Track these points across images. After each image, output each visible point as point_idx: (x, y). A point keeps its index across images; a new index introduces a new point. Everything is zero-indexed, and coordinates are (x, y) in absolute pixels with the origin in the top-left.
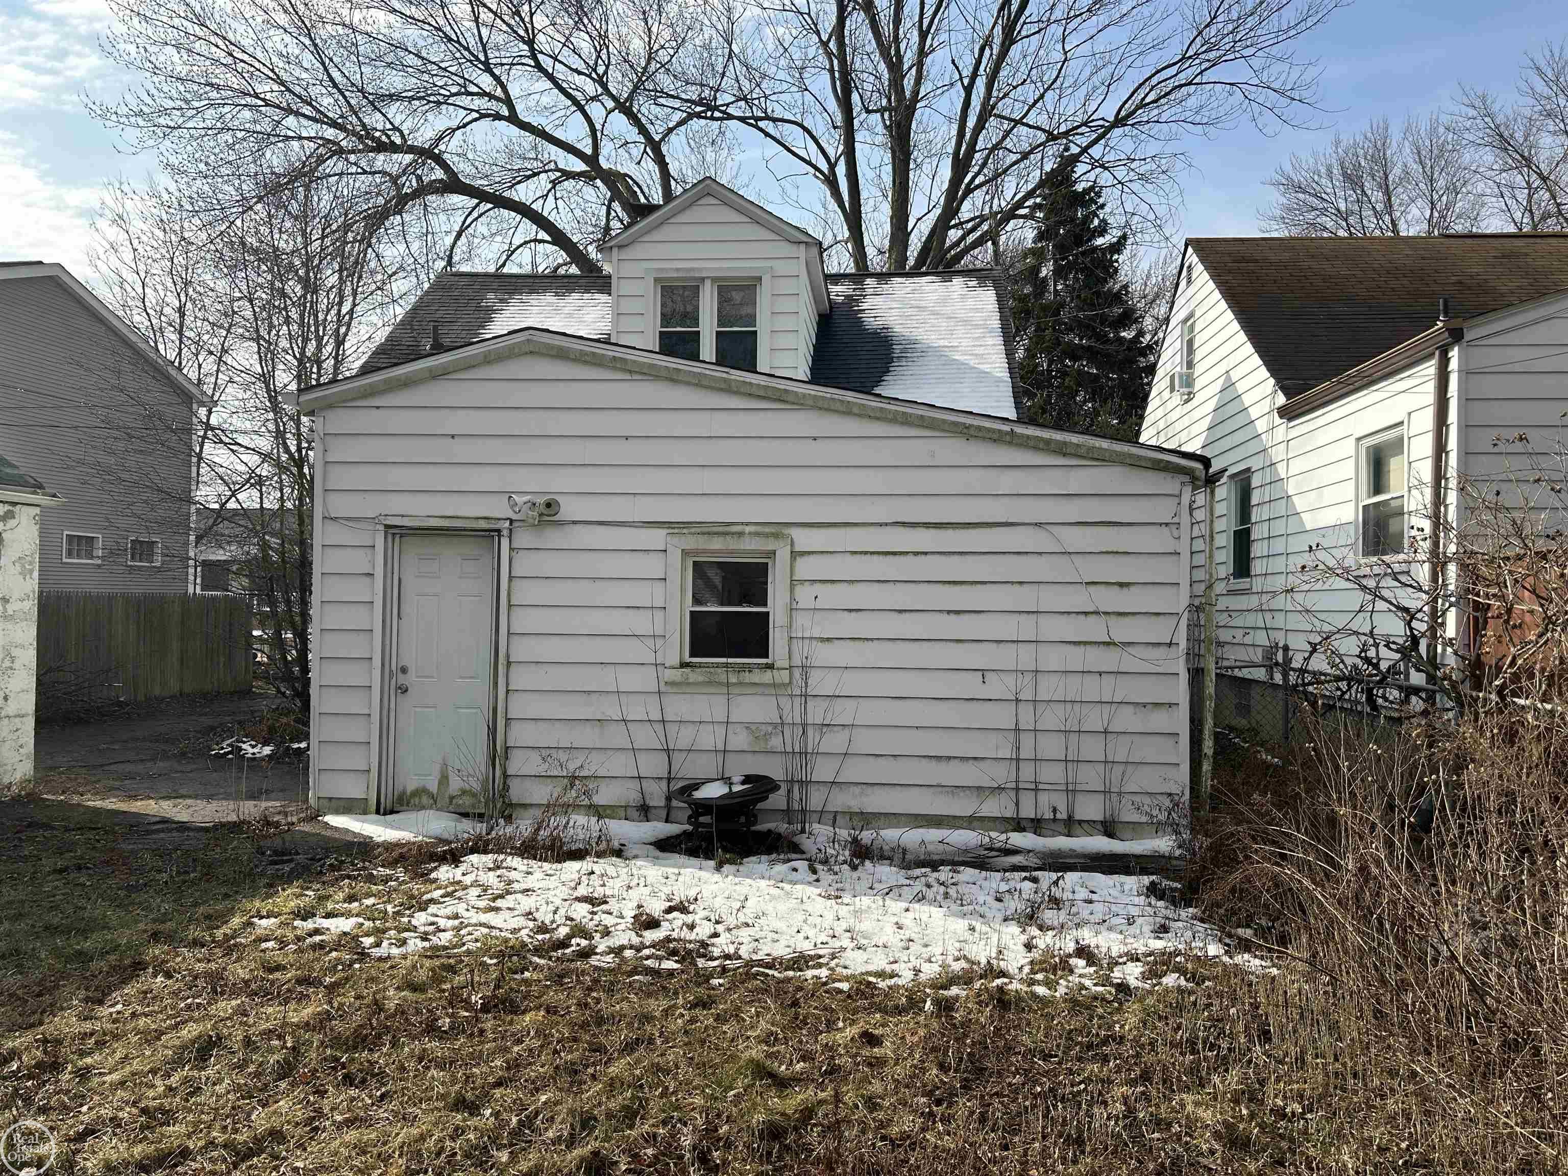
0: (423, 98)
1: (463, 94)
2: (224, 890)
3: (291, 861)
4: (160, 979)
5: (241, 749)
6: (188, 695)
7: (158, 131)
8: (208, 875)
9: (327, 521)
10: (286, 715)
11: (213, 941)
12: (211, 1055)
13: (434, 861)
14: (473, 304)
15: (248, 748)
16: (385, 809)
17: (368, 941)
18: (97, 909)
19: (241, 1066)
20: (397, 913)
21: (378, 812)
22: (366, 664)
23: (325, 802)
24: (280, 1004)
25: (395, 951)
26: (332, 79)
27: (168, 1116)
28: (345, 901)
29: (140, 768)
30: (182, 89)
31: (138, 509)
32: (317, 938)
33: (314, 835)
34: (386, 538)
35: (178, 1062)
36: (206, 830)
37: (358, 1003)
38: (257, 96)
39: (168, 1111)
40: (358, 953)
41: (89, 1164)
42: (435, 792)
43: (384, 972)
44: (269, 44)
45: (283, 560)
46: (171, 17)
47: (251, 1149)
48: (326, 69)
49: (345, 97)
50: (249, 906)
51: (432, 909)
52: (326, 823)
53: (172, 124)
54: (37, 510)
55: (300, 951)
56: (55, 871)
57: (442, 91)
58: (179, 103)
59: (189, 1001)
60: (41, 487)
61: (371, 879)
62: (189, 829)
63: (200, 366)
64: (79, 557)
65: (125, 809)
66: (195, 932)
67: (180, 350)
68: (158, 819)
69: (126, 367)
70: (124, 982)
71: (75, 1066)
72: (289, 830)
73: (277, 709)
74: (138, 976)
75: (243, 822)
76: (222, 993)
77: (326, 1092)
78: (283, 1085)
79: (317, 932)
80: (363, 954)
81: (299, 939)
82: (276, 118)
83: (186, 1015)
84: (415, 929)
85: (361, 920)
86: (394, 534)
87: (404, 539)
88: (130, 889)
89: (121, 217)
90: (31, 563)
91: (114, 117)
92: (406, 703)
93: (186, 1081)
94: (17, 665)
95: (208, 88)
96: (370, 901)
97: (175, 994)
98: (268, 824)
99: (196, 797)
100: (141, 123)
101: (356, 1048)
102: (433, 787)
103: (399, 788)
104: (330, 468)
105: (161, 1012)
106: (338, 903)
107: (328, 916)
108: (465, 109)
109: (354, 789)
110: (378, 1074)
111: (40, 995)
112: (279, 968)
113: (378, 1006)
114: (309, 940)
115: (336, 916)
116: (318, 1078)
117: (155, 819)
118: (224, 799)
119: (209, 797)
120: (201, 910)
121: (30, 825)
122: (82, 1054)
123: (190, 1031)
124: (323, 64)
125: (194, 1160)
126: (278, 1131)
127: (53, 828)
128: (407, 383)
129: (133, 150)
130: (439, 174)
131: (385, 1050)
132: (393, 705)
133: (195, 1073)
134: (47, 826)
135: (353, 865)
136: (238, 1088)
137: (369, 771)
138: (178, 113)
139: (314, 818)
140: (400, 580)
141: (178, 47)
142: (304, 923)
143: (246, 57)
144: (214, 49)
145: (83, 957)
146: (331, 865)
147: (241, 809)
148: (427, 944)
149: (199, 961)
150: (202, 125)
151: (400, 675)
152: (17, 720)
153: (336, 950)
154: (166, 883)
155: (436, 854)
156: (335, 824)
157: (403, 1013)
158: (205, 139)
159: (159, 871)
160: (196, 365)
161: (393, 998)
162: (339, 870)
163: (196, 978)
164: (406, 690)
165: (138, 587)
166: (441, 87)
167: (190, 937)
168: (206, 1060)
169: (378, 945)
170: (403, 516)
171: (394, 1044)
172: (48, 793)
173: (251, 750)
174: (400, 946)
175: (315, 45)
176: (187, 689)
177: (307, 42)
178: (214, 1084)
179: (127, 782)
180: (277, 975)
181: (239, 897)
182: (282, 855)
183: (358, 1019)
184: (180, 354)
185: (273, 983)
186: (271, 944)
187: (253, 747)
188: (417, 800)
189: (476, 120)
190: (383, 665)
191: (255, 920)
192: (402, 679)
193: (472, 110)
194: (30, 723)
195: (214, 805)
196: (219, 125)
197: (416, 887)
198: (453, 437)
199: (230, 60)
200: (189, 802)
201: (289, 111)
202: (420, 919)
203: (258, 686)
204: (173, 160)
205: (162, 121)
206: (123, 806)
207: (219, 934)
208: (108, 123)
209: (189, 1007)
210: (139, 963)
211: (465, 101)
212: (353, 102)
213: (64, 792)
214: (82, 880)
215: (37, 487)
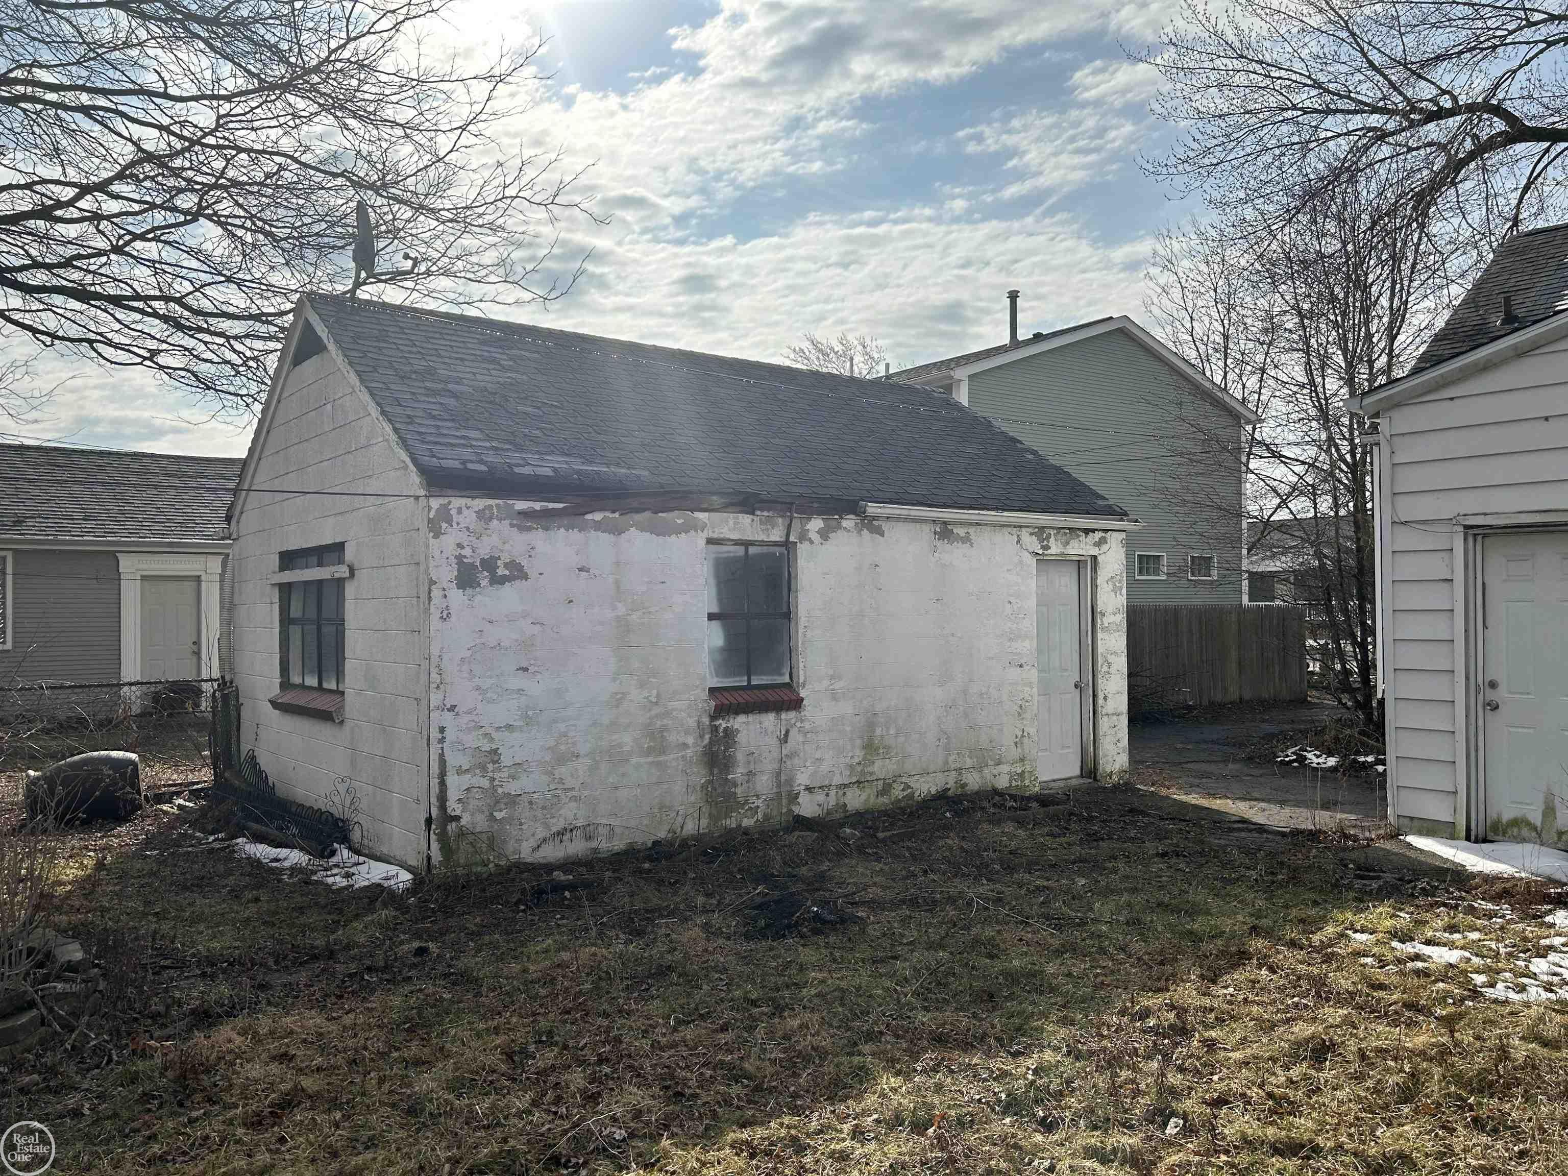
0: (1474, 48)
1: (1525, 27)
2: (1313, 896)
3: (1379, 878)
4: (1264, 972)
5: (1306, 758)
6: (1247, 702)
7: (1202, 171)
8: (1295, 878)
9: (1396, 526)
10: (1349, 727)
11: (1310, 946)
12: (1326, 1059)
13: (1548, 903)
14: (1553, 263)
15: (1313, 758)
16: (1477, 837)
17: (1480, 979)
18: (1198, 895)
19: (1359, 1078)
20: (1510, 954)
21: (1468, 838)
22: (1446, 678)
23: (1406, 821)
24: (1388, 1024)
25: (1512, 996)
26: (1371, 64)
27: (1294, 1109)
28: (1445, 931)
29: (1212, 768)
30: (1223, 125)
31: (1202, 527)
32: (1420, 965)
33: (1396, 854)
34: (1465, 539)
35: (1294, 1057)
36: (1283, 835)
37: (1478, 1044)
38: (1294, 107)
39: (1292, 1102)
40: (1469, 990)
41: (1226, 1131)
42: (1539, 824)
43: (1502, 1016)
44: (1305, 53)
45: (1340, 569)
46: (1212, 60)
47: (1381, 1166)
48: (1364, 55)
49: (1385, 77)
50: (1340, 917)
51: (1553, 957)
52: (1409, 844)
53: (1215, 161)
54: (1123, 535)
55: (1402, 973)
56: (1158, 855)
57: (1499, 33)
58: (1221, 139)
59: (1296, 999)
60: (1126, 515)
61: (1471, 910)
62: (1266, 831)
63: (1244, 386)
64: (1148, 574)
65: (1207, 805)
66: (1292, 933)
67: (1226, 373)
68: (1237, 819)
69: (1187, 398)
70: (1234, 967)
71: (1201, 1035)
72: (1368, 845)
73: (1340, 720)
74: (1244, 964)
75: (1320, 831)
76: (1328, 1000)
77: (1455, 1130)
78: (1406, 1109)
79: (1417, 957)
80: (1475, 992)
81: (1399, 961)
82: (1313, 124)
83: (1294, 1013)
84: (1534, 976)
85: (1467, 954)
86: (1475, 535)
87: (1487, 540)
88: (1227, 881)
89: (1170, 262)
90: (1120, 582)
91: (1164, 171)
92: (1495, 721)
93: (1306, 1077)
94: (1113, 670)
95: (1247, 116)
96: (1475, 936)
97: (1281, 989)
98: (1346, 837)
99: (1269, 801)
100: (1188, 169)
101: (1482, 1092)
102: (1536, 817)
103: (1493, 815)
104: (1399, 469)
105: (1270, 1004)
106: (1436, 930)
107: (1428, 942)
108: (1528, 43)
109: (1439, 810)
110: (1511, 1128)
111: (1162, 963)
112: (1382, 987)
113: (1503, 1053)
114: (1410, 965)
115: (1438, 944)
116: (1444, 1113)
117: (1234, 818)
118: (1294, 806)
119: (1282, 803)
120: (1294, 912)
121: (1131, 811)
122: (1207, 1027)
123: (1302, 1030)
124: (1362, 51)
125: (1326, 1159)
126: (1406, 1157)
127: (1148, 815)
128: (1486, 367)
129: (1181, 195)
130: (1500, 125)
131: (1517, 1103)
132: (1481, 722)
133: (1313, 1072)
134: (1143, 813)
135: (1448, 892)
136: (1359, 1100)
137: (1455, 793)
138: (1220, 149)
139: (1394, 836)
140: (1484, 584)
141: (1220, 86)
142: (1403, 946)
143: (1283, 73)
144: (1252, 76)
145: (1195, 938)
146: (1423, 889)
147: (1317, 818)
148: (1552, 996)
149: (1301, 962)
150: (1242, 153)
151: (1488, 690)
152: (1115, 718)
153: (1443, 981)
154: (1256, 880)
155: (1549, 895)
156: (1419, 846)
157: (1534, 1067)
158: (1246, 166)
159: (1248, 868)
160: (1240, 386)
161: (1520, 1051)
162: (1433, 896)
163: (1299, 978)
164: (1497, 707)
165: (1200, 599)
166: (1497, 28)
167: (1288, 937)
168: (1321, 1062)
169: (1492, 985)
170: (1485, 514)
171: (1527, 1098)
172: (1142, 783)
173: (1316, 760)
174: (1518, 993)
175: (1353, 34)
176: (1247, 695)
177: (1344, 34)
178: (1334, 1089)
179: (1204, 780)
180: (1381, 994)
181: (1329, 907)
182: (1366, 870)
183: (1480, 1060)
184: (1225, 377)
185: (1379, 1001)
186: (1369, 960)
187: (1318, 757)
188: (1515, 830)
189: (1541, 51)
190: (1467, 678)
191: (1349, 932)
192: (1491, 695)
193: (1536, 42)
194: (1124, 721)
195: (1287, 811)
196: (1258, 148)
197: (1531, 930)
198: (1546, 419)
199: (1268, 81)
200: (1263, 805)
201: (1328, 111)
202: (1539, 966)
203: (1313, 696)
204: (1217, 196)
205: (1207, 161)
206: (1205, 803)
207: (1316, 938)
208: (1160, 178)
209: (1296, 1005)
210: (1244, 953)
211: (1527, 34)
212: (1393, 78)
213: (1153, 785)
214: (1181, 866)
215: (1122, 514)
